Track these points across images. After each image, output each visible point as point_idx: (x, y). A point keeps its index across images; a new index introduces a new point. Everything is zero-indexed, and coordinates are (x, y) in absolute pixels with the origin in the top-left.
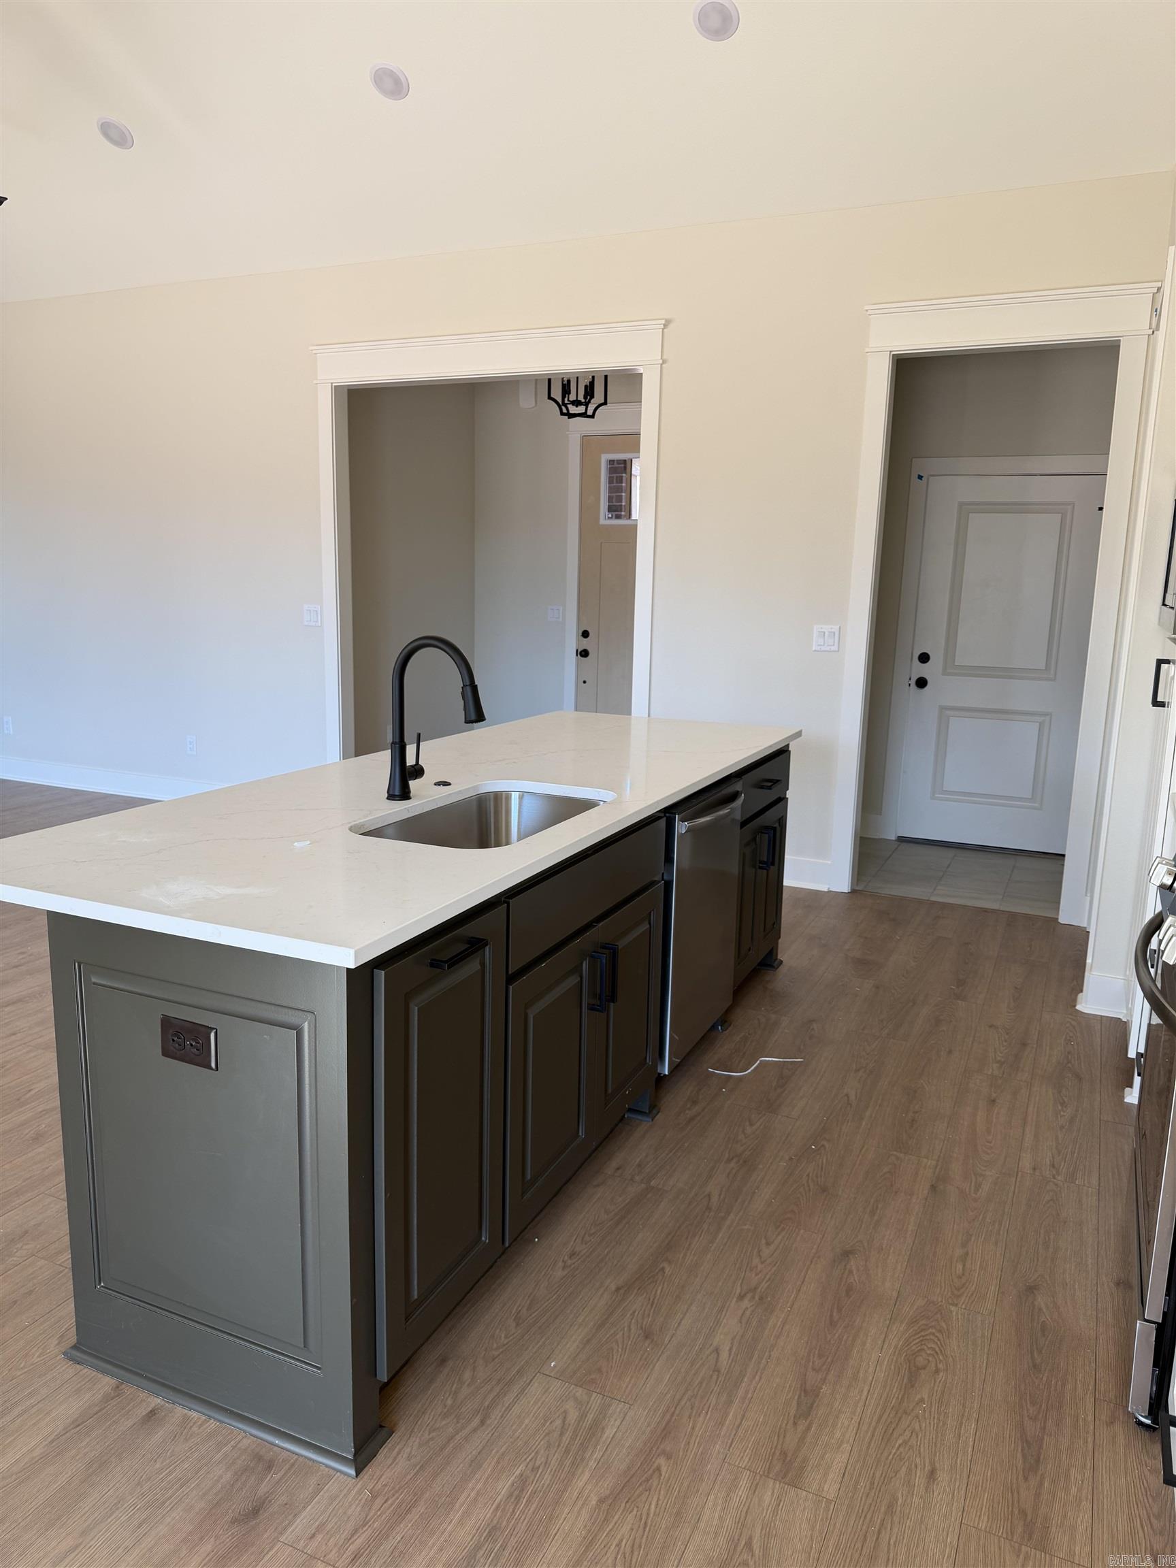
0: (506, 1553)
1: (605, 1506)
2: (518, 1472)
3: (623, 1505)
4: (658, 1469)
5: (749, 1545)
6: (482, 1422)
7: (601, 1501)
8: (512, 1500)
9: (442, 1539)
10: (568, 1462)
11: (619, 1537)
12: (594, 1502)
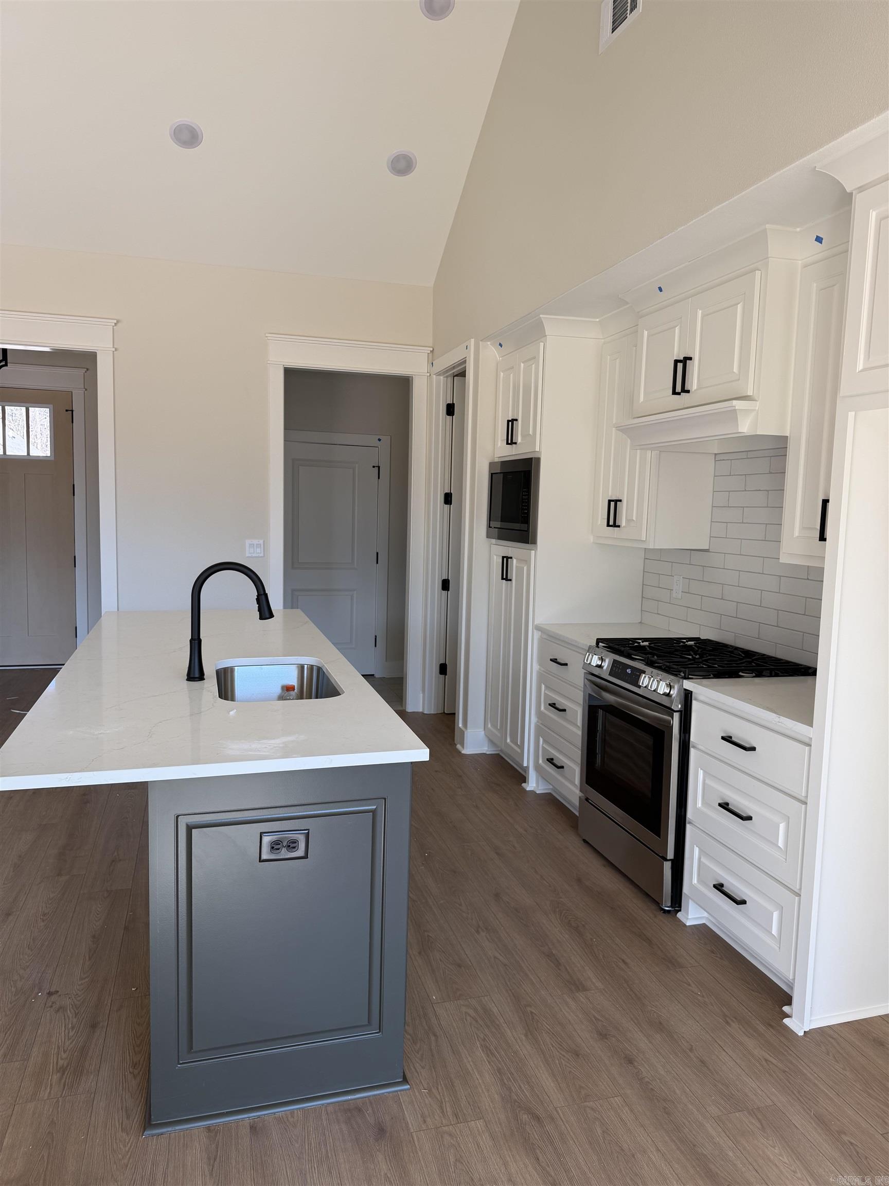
0: (515, 1074)
1: (530, 1036)
2: (479, 1045)
3: (536, 1032)
4: (532, 1013)
5: (597, 1019)
6: (435, 1035)
7: (526, 1035)
8: (491, 1056)
9: (483, 1087)
10: (494, 1030)
11: (549, 1043)
12: (524, 1038)
